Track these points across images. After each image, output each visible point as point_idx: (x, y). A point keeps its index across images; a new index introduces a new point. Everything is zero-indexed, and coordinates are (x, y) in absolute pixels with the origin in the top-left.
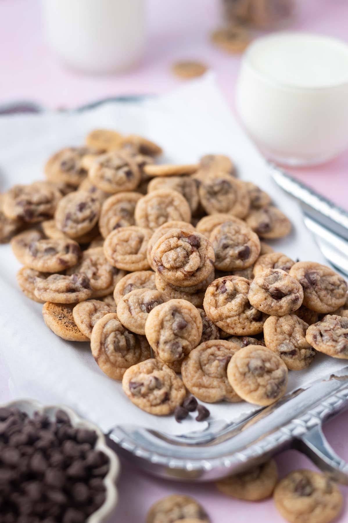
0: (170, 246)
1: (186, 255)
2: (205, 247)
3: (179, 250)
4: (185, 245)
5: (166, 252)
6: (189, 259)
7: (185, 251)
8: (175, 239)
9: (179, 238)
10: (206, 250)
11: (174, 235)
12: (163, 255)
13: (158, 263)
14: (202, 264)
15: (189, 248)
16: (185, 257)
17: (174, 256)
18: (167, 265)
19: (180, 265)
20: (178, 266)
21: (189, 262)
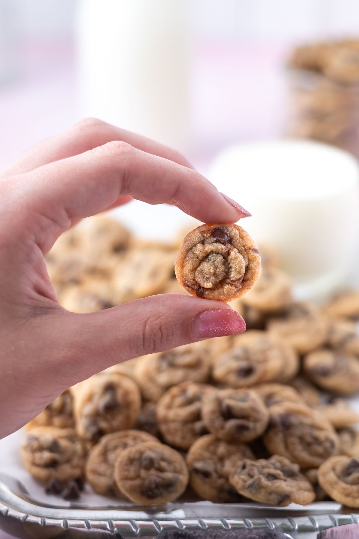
0: (197, 258)
1: (223, 260)
2: (238, 237)
3: (212, 257)
4: (216, 248)
5: (196, 269)
6: (229, 263)
7: (220, 255)
8: (199, 246)
9: (203, 243)
10: (241, 239)
11: (196, 242)
12: (195, 273)
13: (193, 287)
14: (247, 260)
15: (223, 249)
16: (224, 264)
17: (211, 270)
18: (209, 285)
19: (223, 277)
20: (221, 279)
21: (231, 267)
